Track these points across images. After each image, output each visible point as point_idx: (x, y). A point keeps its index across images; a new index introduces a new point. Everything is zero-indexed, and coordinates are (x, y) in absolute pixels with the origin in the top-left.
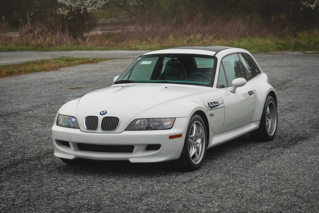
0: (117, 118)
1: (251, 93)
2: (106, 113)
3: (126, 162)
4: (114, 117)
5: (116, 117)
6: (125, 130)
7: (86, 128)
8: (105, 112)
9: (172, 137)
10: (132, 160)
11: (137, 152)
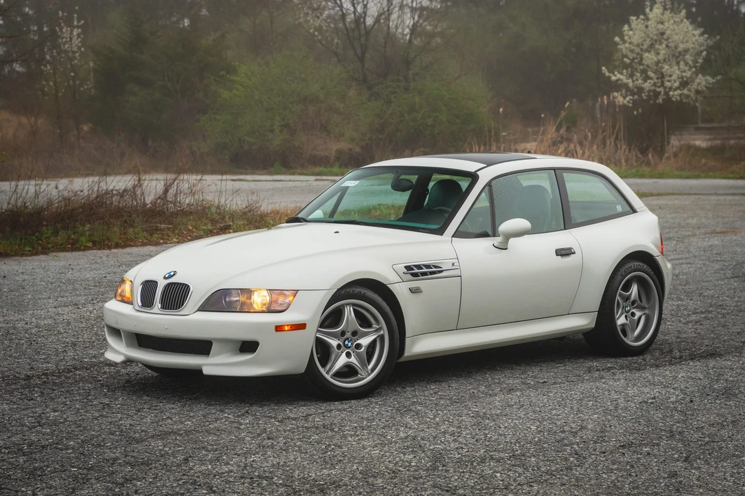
0: (189, 286)
1: (564, 253)
2: (174, 274)
3: (196, 373)
4: (184, 284)
5: (186, 285)
6: (199, 310)
7: (140, 304)
8: (172, 274)
9: (279, 328)
10: (207, 371)
11: (216, 355)
